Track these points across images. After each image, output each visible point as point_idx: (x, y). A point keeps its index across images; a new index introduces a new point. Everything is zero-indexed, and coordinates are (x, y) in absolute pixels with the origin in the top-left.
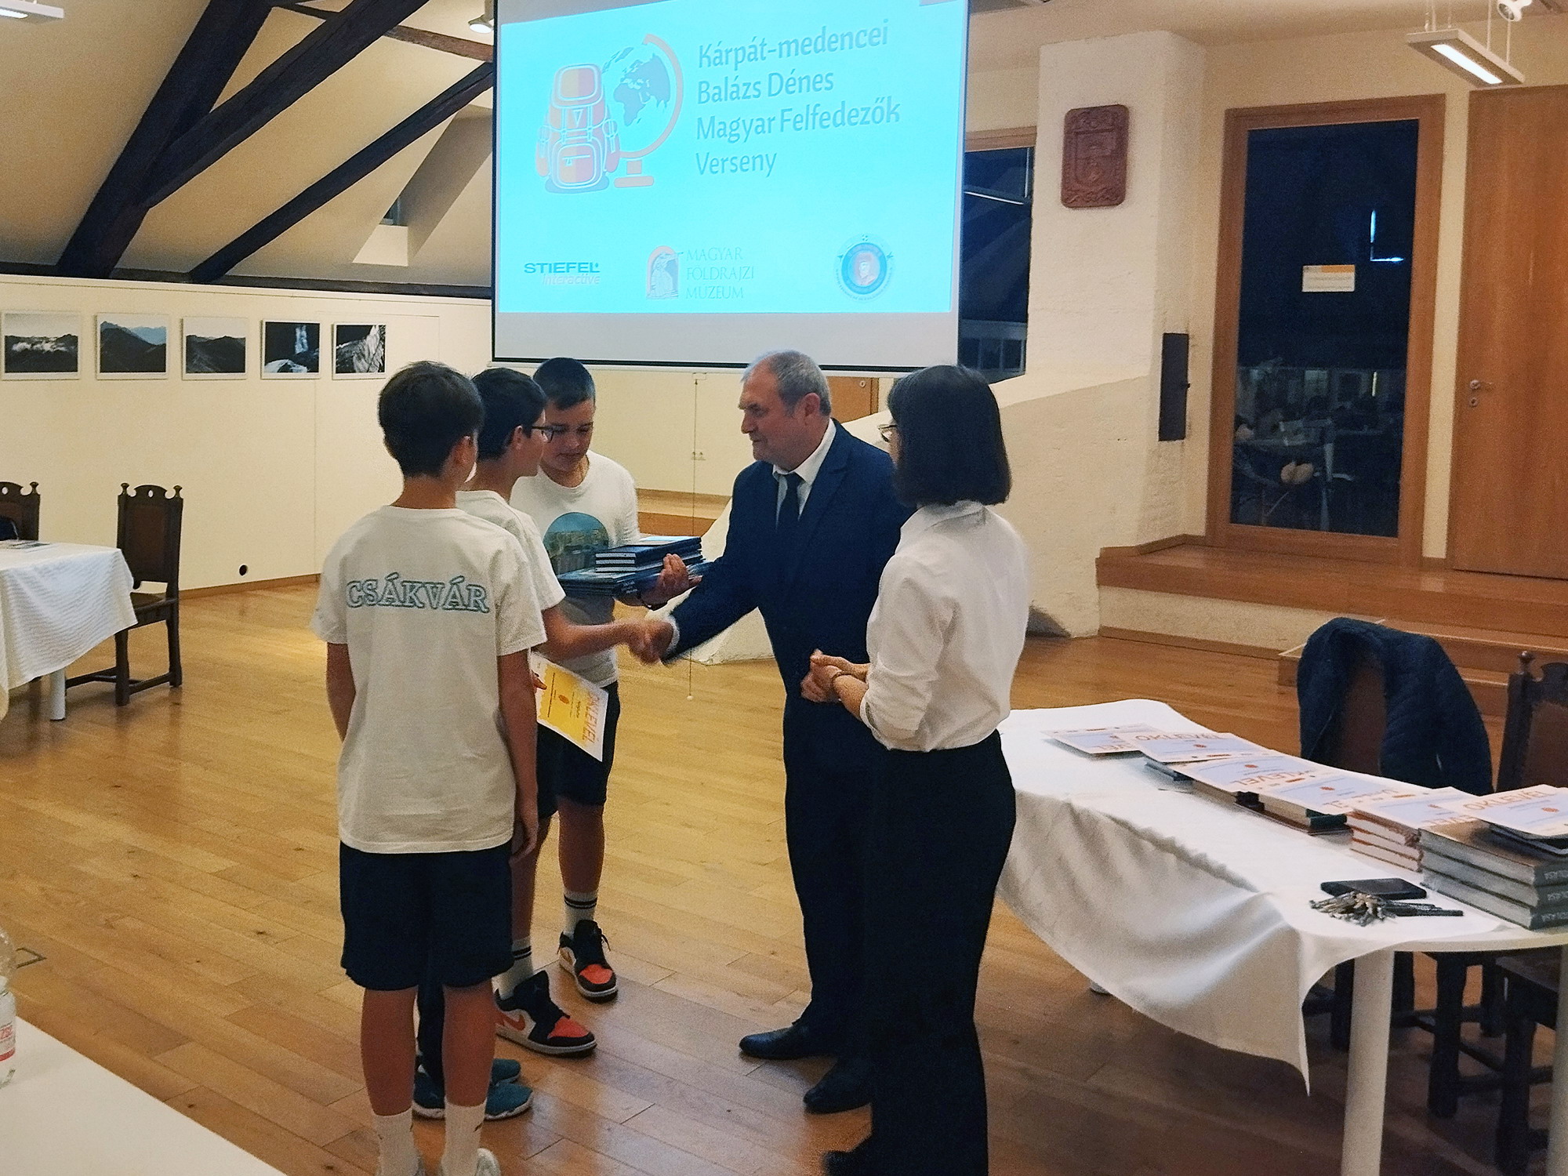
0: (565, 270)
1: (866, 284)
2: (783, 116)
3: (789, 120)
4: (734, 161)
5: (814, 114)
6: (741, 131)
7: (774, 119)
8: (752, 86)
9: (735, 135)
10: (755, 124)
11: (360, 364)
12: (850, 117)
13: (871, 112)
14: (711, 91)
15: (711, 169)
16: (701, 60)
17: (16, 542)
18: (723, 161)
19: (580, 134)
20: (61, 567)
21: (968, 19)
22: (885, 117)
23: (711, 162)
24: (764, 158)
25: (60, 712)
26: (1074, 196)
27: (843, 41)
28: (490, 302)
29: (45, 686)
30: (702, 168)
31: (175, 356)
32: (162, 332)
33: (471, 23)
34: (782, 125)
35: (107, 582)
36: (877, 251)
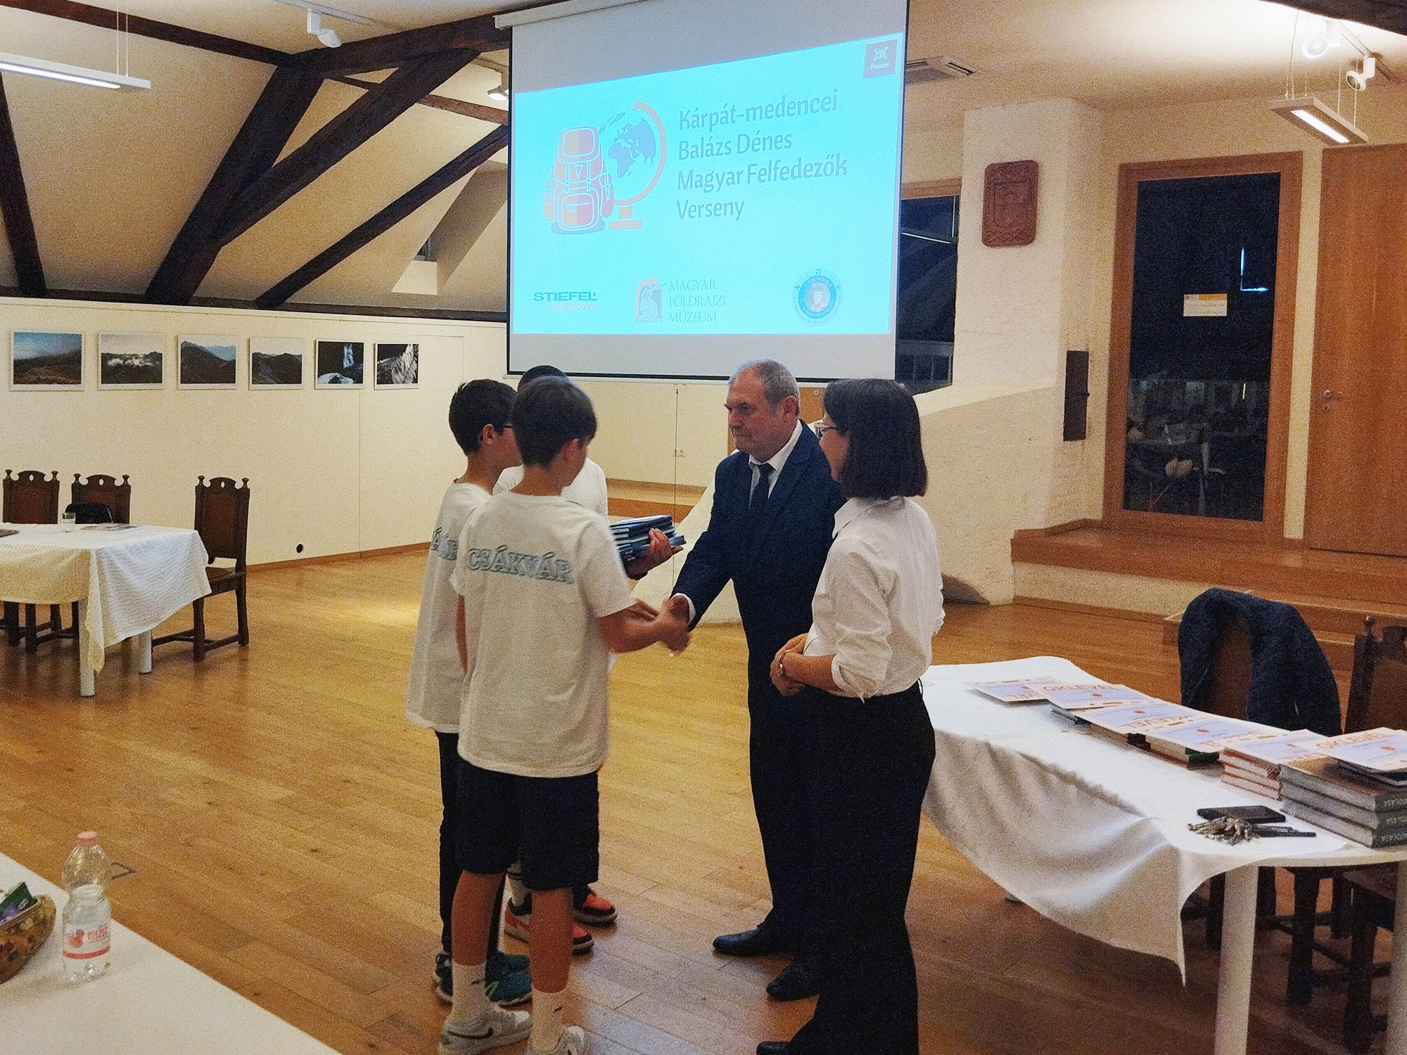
0: (568, 298)
1: (818, 310)
2: (749, 170)
3: (755, 173)
4: (709, 207)
5: (776, 168)
6: (715, 182)
7: (742, 172)
8: (723, 145)
9: (709, 186)
10: (726, 176)
11: (396, 377)
12: (805, 170)
13: (823, 166)
14: (690, 149)
15: (690, 215)
16: (681, 125)
17: (112, 525)
18: (700, 207)
19: (580, 185)
20: (149, 546)
21: (904, 89)
22: (835, 171)
23: (690, 208)
24: (734, 206)
25: (148, 667)
26: (994, 236)
27: (799, 108)
28: (505, 325)
29: (135, 644)
30: (682, 212)
31: (243, 370)
32: (233, 349)
33: (489, 92)
34: (749, 177)
35: (186, 559)
36: (827, 282)
